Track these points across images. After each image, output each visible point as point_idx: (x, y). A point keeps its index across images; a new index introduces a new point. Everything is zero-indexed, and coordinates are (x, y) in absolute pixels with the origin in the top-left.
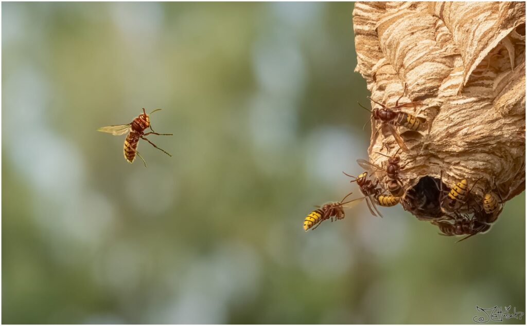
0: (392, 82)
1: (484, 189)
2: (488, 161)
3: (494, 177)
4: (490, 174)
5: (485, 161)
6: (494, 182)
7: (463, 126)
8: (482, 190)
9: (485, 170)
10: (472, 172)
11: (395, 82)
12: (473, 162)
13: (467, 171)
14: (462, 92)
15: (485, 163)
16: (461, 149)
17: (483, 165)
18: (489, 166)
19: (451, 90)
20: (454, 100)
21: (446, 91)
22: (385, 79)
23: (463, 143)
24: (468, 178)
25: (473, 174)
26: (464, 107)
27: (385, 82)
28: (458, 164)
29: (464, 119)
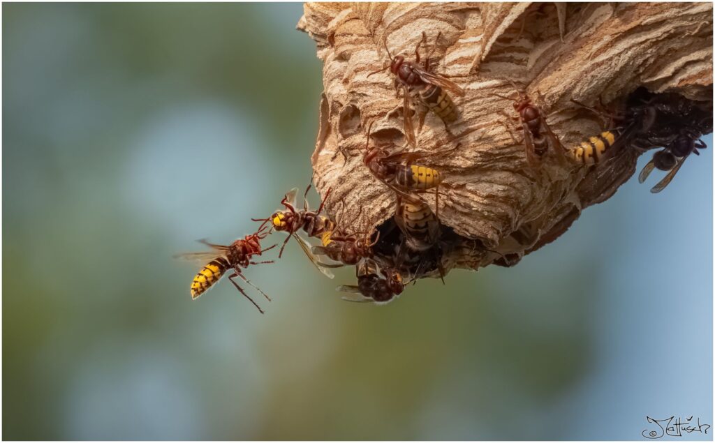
0: (362, 48)
1: (501, 231)
2: (511, 185)
3: (518, 211)
4: (512, 205)
5: (507, 185)
6: (517, 220)
7: (476, 125)
8: (498, 233)
9: (506, 199)
10: (485, 201)
11: (367, 48)
12: (487, 185)
13: (476, 198)
14: (477, 70)
15: (506, 188)
16: (469, 163)
17: (504, 191)
18: (512, 193)
19: (459, 66)
20: (463, 82)
21: (451, 67)
22: (351, 43)
23: (474, 154)
24: (477, 211)
25: (486, 205)
26: (479, 95)
27: (350, 47)
28: (462, 187)
29: (478, 114)
